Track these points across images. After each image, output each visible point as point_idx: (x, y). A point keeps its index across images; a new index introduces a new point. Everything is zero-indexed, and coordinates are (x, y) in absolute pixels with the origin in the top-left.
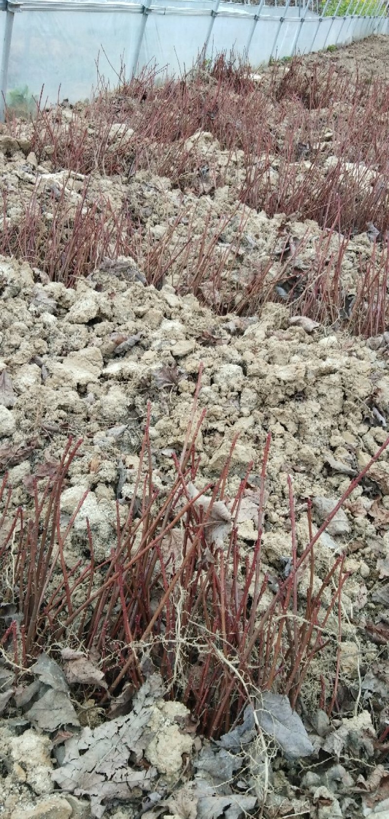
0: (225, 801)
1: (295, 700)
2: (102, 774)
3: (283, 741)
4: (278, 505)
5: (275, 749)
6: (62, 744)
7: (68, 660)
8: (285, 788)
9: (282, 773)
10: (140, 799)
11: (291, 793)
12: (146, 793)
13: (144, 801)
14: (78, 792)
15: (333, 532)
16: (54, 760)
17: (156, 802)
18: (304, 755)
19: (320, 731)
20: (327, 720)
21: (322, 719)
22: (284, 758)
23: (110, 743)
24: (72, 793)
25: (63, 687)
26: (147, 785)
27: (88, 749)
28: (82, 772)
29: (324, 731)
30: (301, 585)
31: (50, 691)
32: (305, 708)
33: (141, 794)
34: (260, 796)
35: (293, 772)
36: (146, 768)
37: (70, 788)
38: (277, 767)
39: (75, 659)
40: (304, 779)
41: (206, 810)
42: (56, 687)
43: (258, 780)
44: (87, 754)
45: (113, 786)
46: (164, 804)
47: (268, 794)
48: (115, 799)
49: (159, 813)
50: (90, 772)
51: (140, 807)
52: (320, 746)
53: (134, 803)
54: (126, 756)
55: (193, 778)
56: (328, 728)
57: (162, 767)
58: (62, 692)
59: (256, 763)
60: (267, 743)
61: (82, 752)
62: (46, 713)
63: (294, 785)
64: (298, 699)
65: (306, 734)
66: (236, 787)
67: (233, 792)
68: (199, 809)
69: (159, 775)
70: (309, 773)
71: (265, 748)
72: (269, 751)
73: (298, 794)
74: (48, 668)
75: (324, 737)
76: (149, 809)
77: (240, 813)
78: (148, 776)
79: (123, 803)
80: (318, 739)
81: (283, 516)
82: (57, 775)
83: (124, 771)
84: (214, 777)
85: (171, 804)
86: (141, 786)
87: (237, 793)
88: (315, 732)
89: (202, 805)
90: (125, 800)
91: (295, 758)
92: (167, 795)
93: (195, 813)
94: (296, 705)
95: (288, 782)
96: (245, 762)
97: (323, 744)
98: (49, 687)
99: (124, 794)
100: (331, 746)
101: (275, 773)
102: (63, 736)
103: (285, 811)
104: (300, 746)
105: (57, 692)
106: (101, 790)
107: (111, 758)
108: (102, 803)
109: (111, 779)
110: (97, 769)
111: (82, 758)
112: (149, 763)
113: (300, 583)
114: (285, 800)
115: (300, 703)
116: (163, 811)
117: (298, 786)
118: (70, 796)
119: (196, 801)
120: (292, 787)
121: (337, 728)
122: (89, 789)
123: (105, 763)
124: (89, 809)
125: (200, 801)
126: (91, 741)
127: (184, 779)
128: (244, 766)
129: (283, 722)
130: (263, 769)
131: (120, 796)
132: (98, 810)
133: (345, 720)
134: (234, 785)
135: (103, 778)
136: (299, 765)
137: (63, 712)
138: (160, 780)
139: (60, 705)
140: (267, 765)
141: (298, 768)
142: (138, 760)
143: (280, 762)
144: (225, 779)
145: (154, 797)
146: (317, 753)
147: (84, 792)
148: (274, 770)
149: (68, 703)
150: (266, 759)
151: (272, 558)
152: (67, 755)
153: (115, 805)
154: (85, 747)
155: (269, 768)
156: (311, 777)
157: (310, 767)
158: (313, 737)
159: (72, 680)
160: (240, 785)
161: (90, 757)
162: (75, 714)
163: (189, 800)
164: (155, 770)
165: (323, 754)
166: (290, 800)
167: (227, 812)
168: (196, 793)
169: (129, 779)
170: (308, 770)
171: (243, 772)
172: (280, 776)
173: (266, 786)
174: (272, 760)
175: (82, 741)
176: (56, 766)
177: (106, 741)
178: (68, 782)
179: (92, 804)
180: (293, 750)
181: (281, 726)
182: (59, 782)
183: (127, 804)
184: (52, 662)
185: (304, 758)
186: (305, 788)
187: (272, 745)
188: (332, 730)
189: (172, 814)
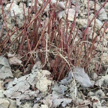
0: (62, 100)
1: (86, 70)
2: (21, 92)
3: (82, 82)
4: (83, 11)
5: (79, 84)
6: (7, 83)
7: (10, 58)
8: (82, 96)
9: (81, 92)
10: (34, 100)
11: (84, 98)
12: (35, 98)
13: (35, 100)
14: (12, 98)
15: (102, 20)
16: (5, 88)
17: (39, 101)
18: (89, 86)
19: (94, 79)
20: (97, 76)
21: (95, 75)
22: (82, 87)
23: (24, 83)
24: (10, 98)
25: (8, 66)
26: (36, 95)
27: (16, 84)
28: (14, 91)
29: (96, 79)
30: (90, 35)
31: (3, 67)
32: (89, 72)
33: (34, 98)
34: (73, 99)
35: (85, 92)
36: (36, 90)
37: (9, 97)
38: (79, 90)
39: (12, 57)
40: (88, 94)
41: (55, 103)
42: (5, 65)
43: (73, 94)
44: (15, 86)
45: (24, 96)
46: (41, 101)
47: (76, 98)
48: (25, 100)
49: (40, 104)
50: (17, 92)
51: (34, 102)
52: (94, 84)
53: (32, 101)
54: (29, 86)
55: (51, 93)
56: (97, 78)
57: (41, 90)
58: (8, 67)
59: (72, 89)
60: (76, 82)
61: (14, 85)
62: (2, 74)
63: (85, 95)
64: (87, 69)
65: (90, 80)
66: (66, 96)
67: (64, 97)
68: (53, 103)
69: (40, 92)
70: (90, 92)
71: (75, 84)
72: (77, 85)
73: (86, 98)
74: (3, 60)
75: (96, 81)
76: (36, 103)
77: (66, 104)
78: (36, 93)
79: (28, 101)
80: (94, 82)
81: (85, 15)
82: (5, 92)
83: (28, 91)
84: (58, 93)
85: (44, 101)
86: (34, 96)
87: (66, 98)
88: (93, 80)
89: (54, 101)
90: (29, 100)
91: (86, 87)
92: (43, 98)
93: (52, 104)
94: (87, 71)
95: (83, 95)
96: (69, 88)
97: (95, 83)
98: (3, 65)
99: (28, 98)
100: (98, 84)
101: (79, 92)
102: (7, 80)
103: (82, 104)
104: (88, 84)
105: (6, 67)
106: (20, 97)
107: (24, 87)
108: (21, 101)
109: (23, 94)
110: (19, 91)
111: (13, 87)
112: (37, 89)
113: (89, 35)
114: (82, 100)
115: (88, 71)
116: (41, 103)
117: (86, 96)
118: (9, 99)
119: (52, 100)
120: (84, 96)
121: (100, 79)
122: (16, 97)
123: (22, 89)
124: (15, 103)
125: (53, 100)
126: (17, 82)
127: (48, 93)
128: (68, 90)
129: (82, 76)
130: (75, 90)
131: (26, 99)
132: (19, 103)
133: (103, 76)
134: (65, 95)
135: (21, 93)
136: (87, 90)
137: (8, 73)
138: (41, 94)
139: (7, 71)
140: (76, 89)
141: (86, 91)
142: (33, 88)
143: (80, 88)
144: (61, 94)
145: (38, 99)
146: (93, 86)
147: (14, 98)
148: (78, 91)
149: (10, 71)
150: (76, 88)
151: (80, 27)
152: (9, 86)
153: (25, 101)
154: (15, 84)
155: (77, 90)
156: (91, 93)
157: (90, 90)
158: (92, 81)
159: (11, 64)
160: (67, 95)
161: (17, 87)
162: (12, 74)
163: (50, 100)
164: (39, 91)
165: (95, 86)
166: (84, 100)
167: (62, 104)
168: (52, 98)
169: (30, 94)
170: (90, 91)
171: (68, 91)
172: (80, 93)
173: (76, 96)
174: (78, 88)
175: (14, 82)
176: (5, 90)
177: (22, 82)
178: (9, 95)
179: (17, 101)
180: (85, 85)
181: (81, 77)
182: (6, 95)
183: (29, 101)
184: (5, 58)
185: (88, 87)
186: (89, 96)
187: (78, 83)
188: (98, 79)
189: (44, 104)
